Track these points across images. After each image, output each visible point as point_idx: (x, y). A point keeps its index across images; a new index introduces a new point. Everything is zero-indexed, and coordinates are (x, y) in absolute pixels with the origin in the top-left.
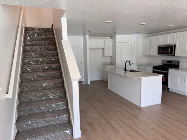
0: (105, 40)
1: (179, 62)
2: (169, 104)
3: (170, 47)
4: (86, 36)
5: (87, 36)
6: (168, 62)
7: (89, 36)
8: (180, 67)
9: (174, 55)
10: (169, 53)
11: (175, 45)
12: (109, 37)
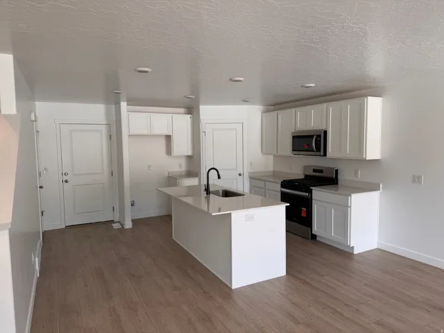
0: (174, 116)
1: (337, 171)
2: (304, 278)
3: (315, 136)
4: (120, 104)
5: (124, 105)
6: (315, 171)
7: (128, 105)
8: (339, 183)
9: (325, 154)
10: (313, 151)
11: (325, 132)
12: (182, 110)
